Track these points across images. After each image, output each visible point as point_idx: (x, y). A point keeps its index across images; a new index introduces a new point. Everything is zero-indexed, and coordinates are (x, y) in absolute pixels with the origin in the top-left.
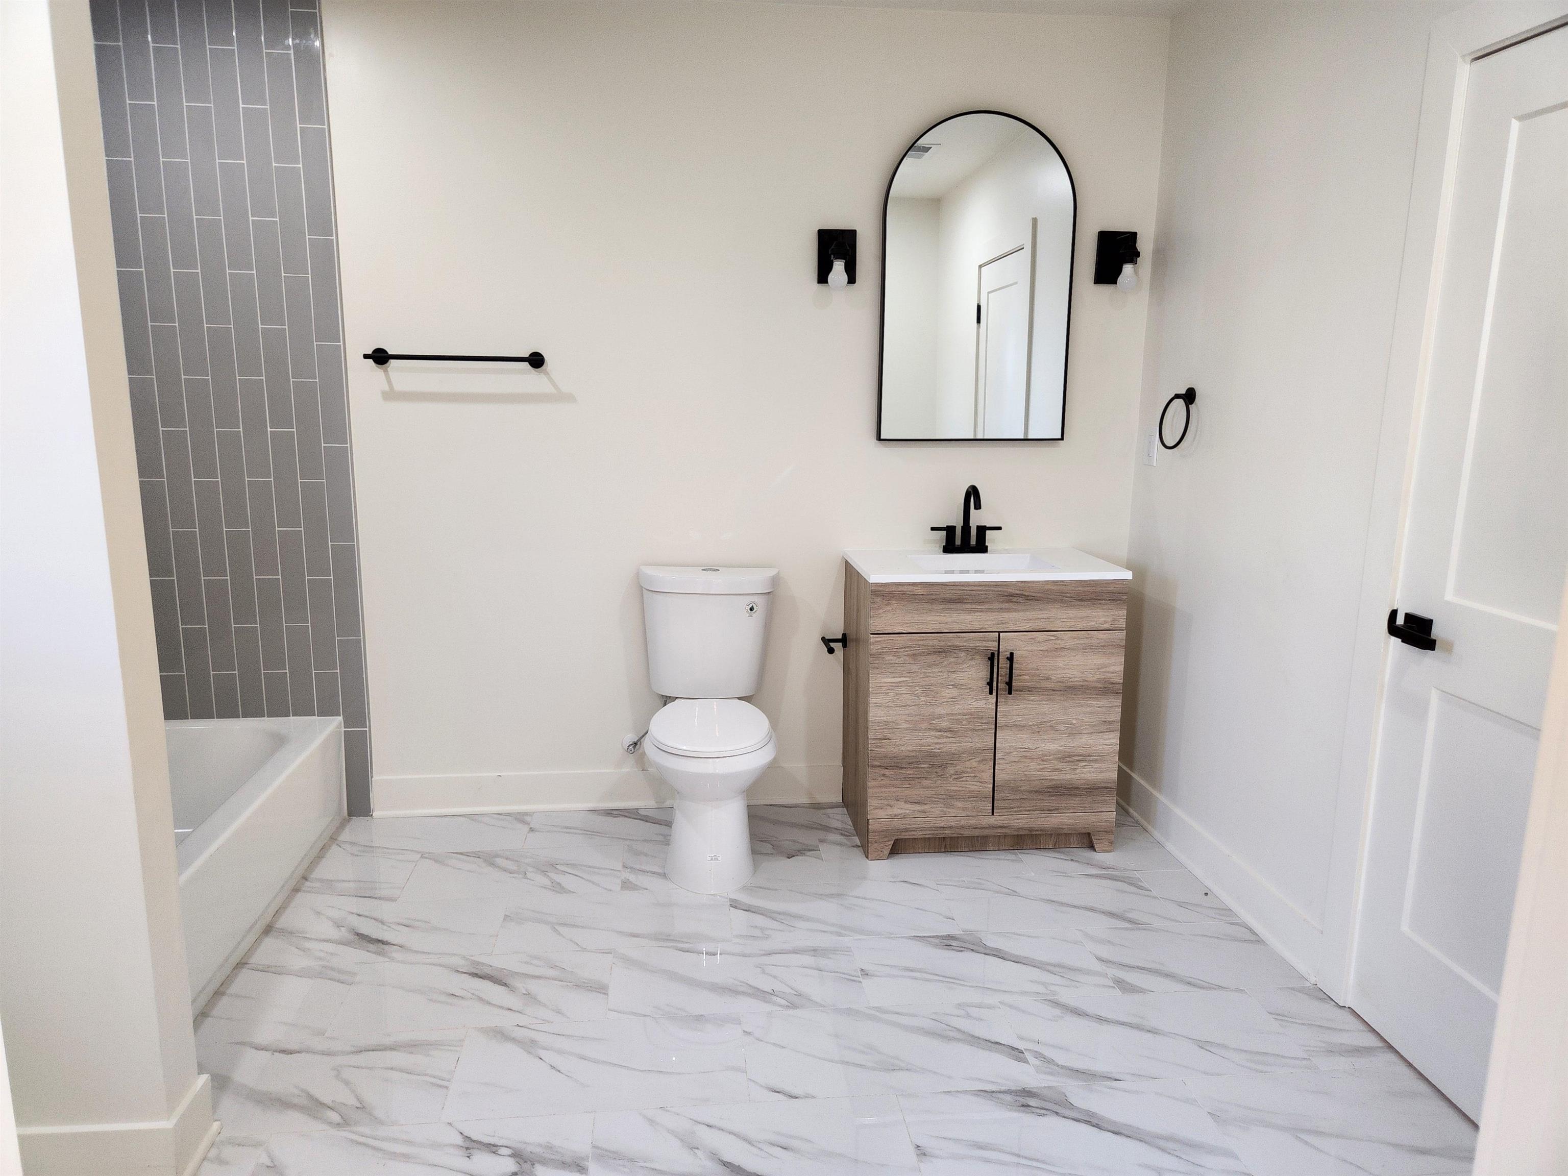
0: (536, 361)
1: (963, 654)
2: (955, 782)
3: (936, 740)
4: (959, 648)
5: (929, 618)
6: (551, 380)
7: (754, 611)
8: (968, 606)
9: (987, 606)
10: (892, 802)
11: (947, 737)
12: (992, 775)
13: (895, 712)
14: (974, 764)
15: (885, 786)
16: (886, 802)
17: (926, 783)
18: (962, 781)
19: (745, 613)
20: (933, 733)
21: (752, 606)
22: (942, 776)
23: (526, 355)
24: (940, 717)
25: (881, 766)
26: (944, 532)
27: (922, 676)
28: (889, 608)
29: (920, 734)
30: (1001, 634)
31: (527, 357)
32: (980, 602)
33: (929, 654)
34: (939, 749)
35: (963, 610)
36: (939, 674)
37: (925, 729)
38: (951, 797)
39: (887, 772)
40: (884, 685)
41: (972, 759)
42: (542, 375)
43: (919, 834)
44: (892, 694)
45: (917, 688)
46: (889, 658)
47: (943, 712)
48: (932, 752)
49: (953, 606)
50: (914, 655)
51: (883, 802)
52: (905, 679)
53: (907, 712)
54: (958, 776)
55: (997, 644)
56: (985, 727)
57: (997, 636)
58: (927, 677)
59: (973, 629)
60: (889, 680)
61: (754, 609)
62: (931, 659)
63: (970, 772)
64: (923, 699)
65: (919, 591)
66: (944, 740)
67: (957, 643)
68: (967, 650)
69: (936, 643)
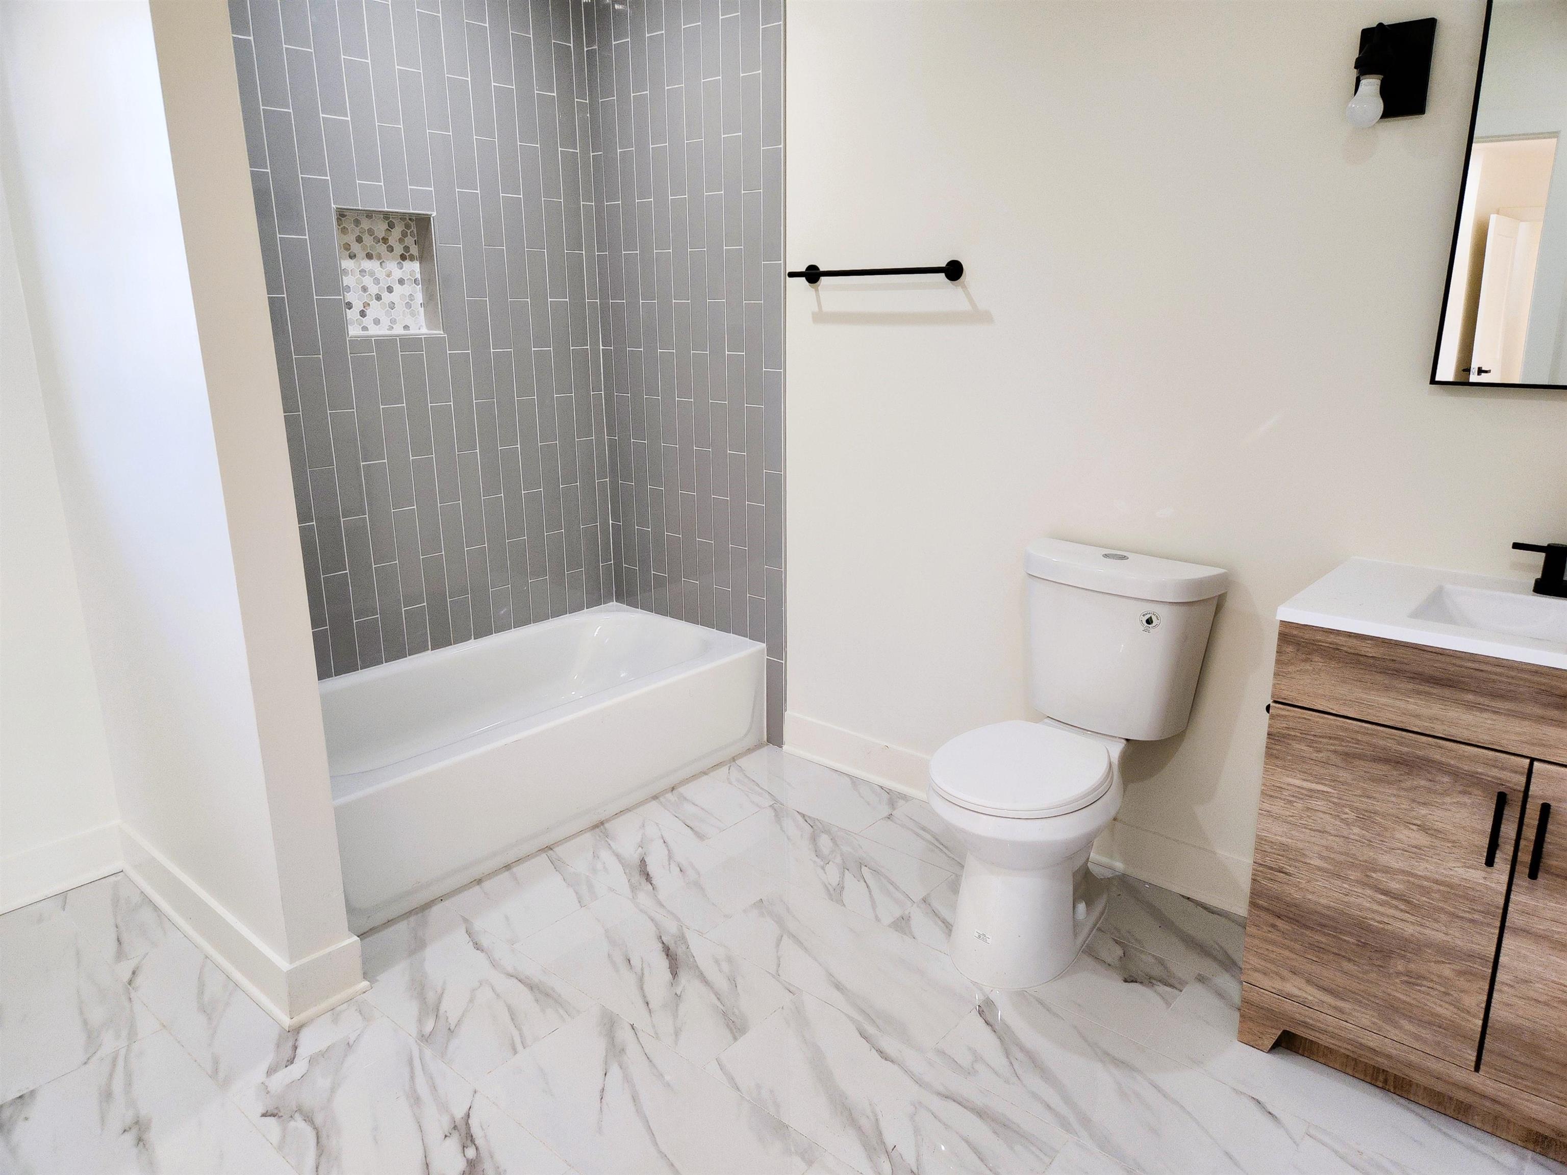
0: (954, 271)
1: (1446, 779)
2: (1404, 987)
3: (1376, 907)
4: (1441, 768)
5: (1383, 700)
6: (968, 295)
7: (1154, 624)
8: (1470, 697)
9: (1507, 705)
10: (1285, 973)
11: (1396, 907)
12: (1484, 1005)
13: (1301, 836)
14: (1447, 971)
15: (1273, 942)
16: (1272, 967)
17: (1347, 966)
18: (1419, 991)
19: (1141, 625)
20: (1369, 892)
21: (1151, 617)
22: (1381, 969)
23: (943, 264)
24: (1387, 870)
25: (1268, 910)
26: (1543, 555)
27: (1359, 792)
28: (1307, 666)
29: (1345, 886)
30: (1536, 764)
31: (944, 267)
32: (1502, 697)
33: (1376, 760)
34: (1378, 922)
35: (1456, 701)
36: (1393, 799)
37: (1357, 881)
38: (1396, 1010)
39: (1280, 923)
40: (1286, 787)
41: (1443, 962)
42: (960, 290)
43: (1328, 1040)
44: (1299, 805)
45: (1347, 810)
46: (1298, 746)
47: (1395, 865)
48: (1364, 922)
49: (1436, 690)
50: (1347, 754)
51: (1269, 965)
52: (1325, 789)
53: (1324, 842)
54: (1413, 980)
55: (1523, 780)
56: (1476, 916)
57: (1527, 766)
58: (1368, 797)
59: (1474, 740)
60: (1298, 782)
61: (1152, 622)
62: (1380, 769)
63: (1436, 983)
64: (1356, 830)
65: (1368, 649)
66: (1392, 912)
67: (1436, 755)
68: (1456, 774)
69: (1390, 744)
